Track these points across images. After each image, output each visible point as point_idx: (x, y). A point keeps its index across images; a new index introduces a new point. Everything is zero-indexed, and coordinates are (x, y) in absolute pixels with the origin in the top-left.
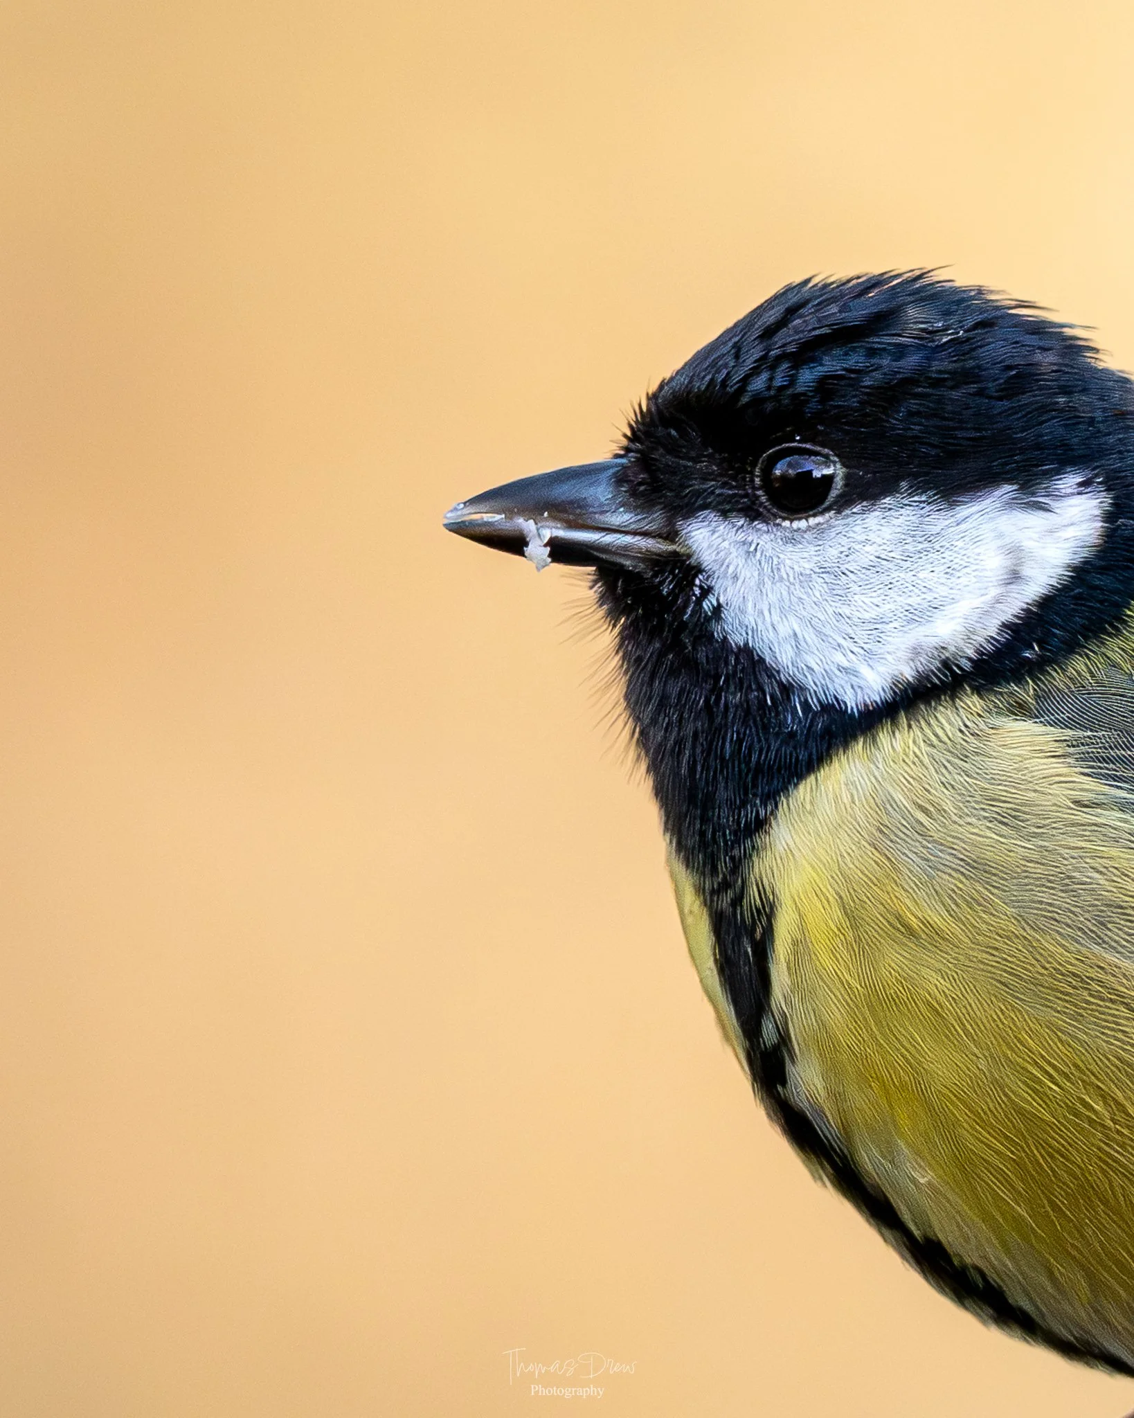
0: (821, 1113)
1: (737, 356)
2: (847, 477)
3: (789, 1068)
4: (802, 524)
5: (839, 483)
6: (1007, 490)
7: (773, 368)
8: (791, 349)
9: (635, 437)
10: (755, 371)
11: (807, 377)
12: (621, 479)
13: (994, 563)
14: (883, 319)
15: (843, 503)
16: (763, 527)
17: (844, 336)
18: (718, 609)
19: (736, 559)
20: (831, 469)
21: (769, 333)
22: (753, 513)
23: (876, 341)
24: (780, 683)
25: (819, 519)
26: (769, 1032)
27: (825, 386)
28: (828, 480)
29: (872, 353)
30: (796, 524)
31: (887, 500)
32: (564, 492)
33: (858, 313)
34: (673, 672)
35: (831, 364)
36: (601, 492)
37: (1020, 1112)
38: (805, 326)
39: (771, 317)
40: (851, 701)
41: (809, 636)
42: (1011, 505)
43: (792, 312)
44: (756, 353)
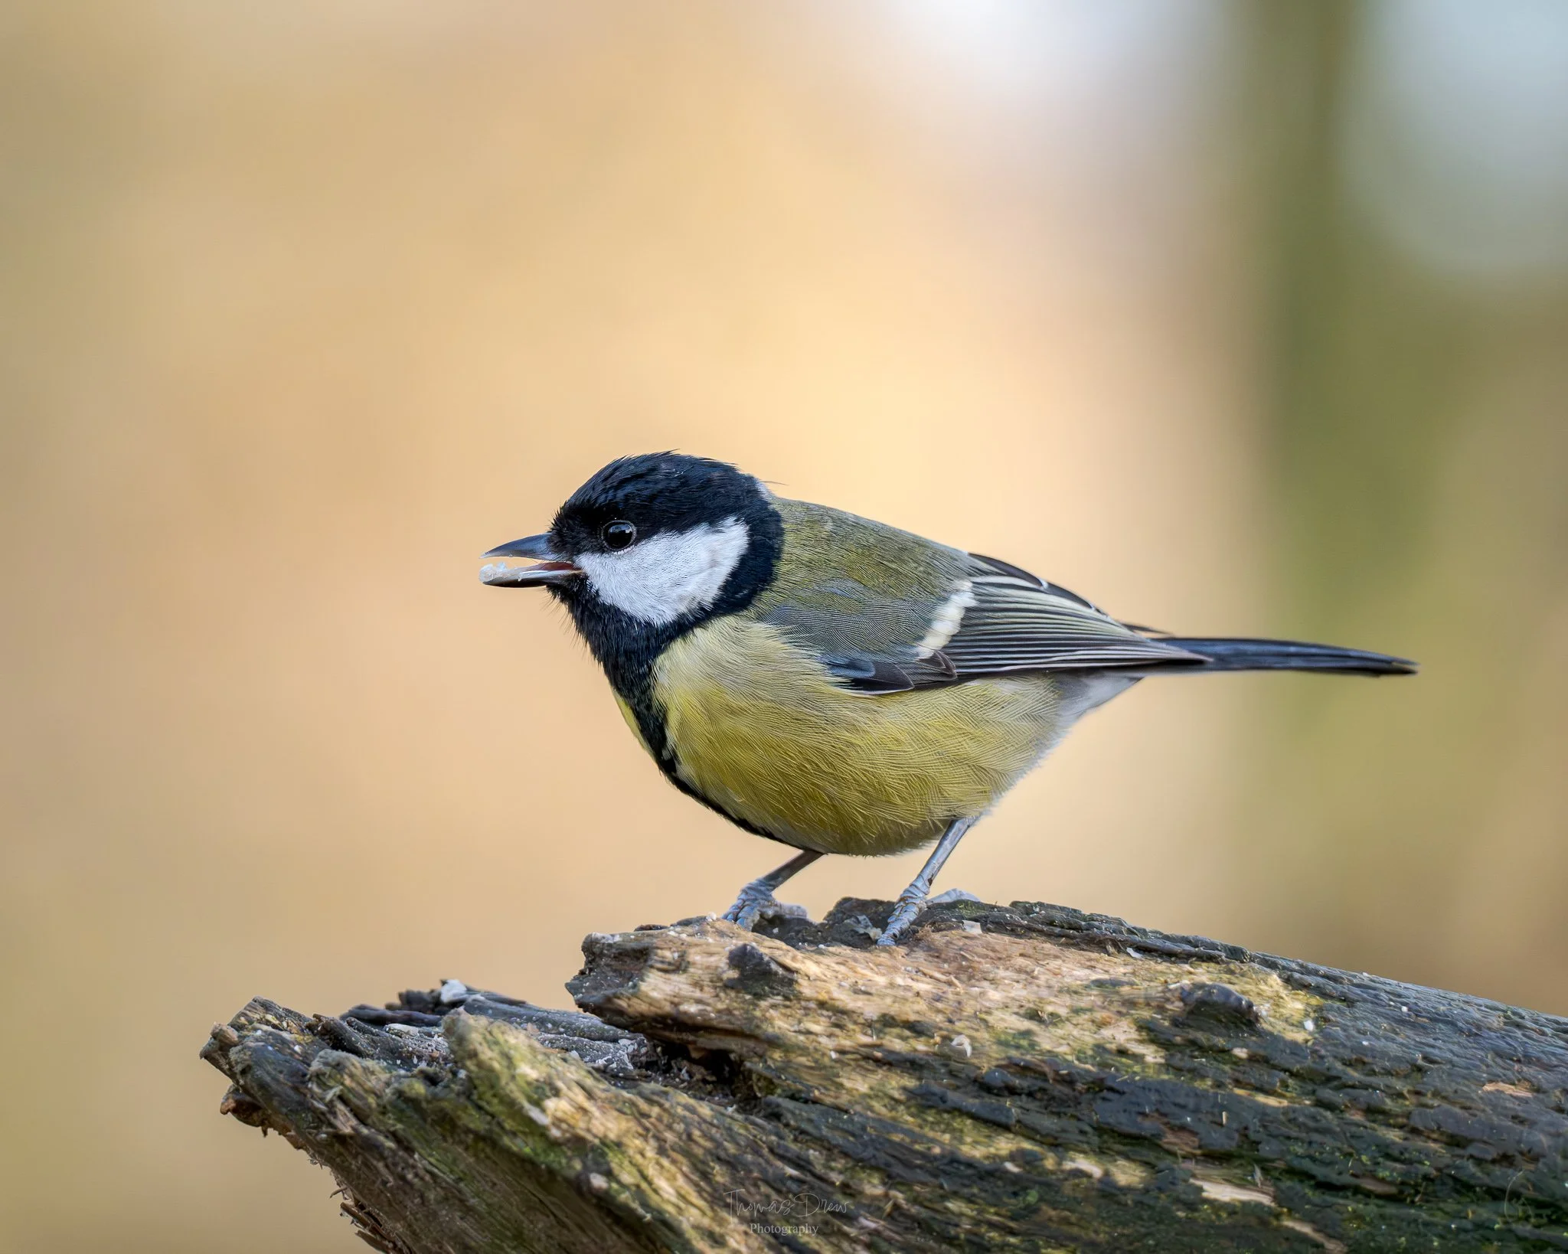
0: (692, 782)
1: (594, 489)
2: (638, 531)
3: (677, 765)
4: (622, 552)
5: (635, 534)
6: (704, 527)
7: (607, 492)
8: (615, 484)
9: (556, 523)
10: (601, 494)
11: (620, 494)
12: (549, 540)
13: (704, 556)
14: (653, 470)
15: (638, 541)
16: (607, 555)
17: (637, 477)
18: (597, 592)
19: (599, 570)
20: (630, 529)
21: (606, 479)
22: (602, 550)
23: (650, 478)
24: (629, 617)
25: (629, 549)
26: (666, 755)
27: (627, 497)
28: (631, 533)
29: (647, 482)
30: (619, 553)
31: (655, 537)
32: (528, 546)
33: (642, 469)
34: (590, 620)
35: (629, 489)
36: (542, 546)
37: (782, 774)
38: (620, 475)
39: (607, 473)
40: (658, 622)
41: (633, 596)
42: (706, 533)
43: (616, 469)
44: (601, 487)
